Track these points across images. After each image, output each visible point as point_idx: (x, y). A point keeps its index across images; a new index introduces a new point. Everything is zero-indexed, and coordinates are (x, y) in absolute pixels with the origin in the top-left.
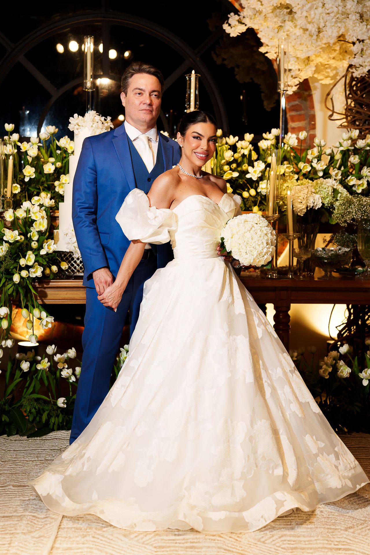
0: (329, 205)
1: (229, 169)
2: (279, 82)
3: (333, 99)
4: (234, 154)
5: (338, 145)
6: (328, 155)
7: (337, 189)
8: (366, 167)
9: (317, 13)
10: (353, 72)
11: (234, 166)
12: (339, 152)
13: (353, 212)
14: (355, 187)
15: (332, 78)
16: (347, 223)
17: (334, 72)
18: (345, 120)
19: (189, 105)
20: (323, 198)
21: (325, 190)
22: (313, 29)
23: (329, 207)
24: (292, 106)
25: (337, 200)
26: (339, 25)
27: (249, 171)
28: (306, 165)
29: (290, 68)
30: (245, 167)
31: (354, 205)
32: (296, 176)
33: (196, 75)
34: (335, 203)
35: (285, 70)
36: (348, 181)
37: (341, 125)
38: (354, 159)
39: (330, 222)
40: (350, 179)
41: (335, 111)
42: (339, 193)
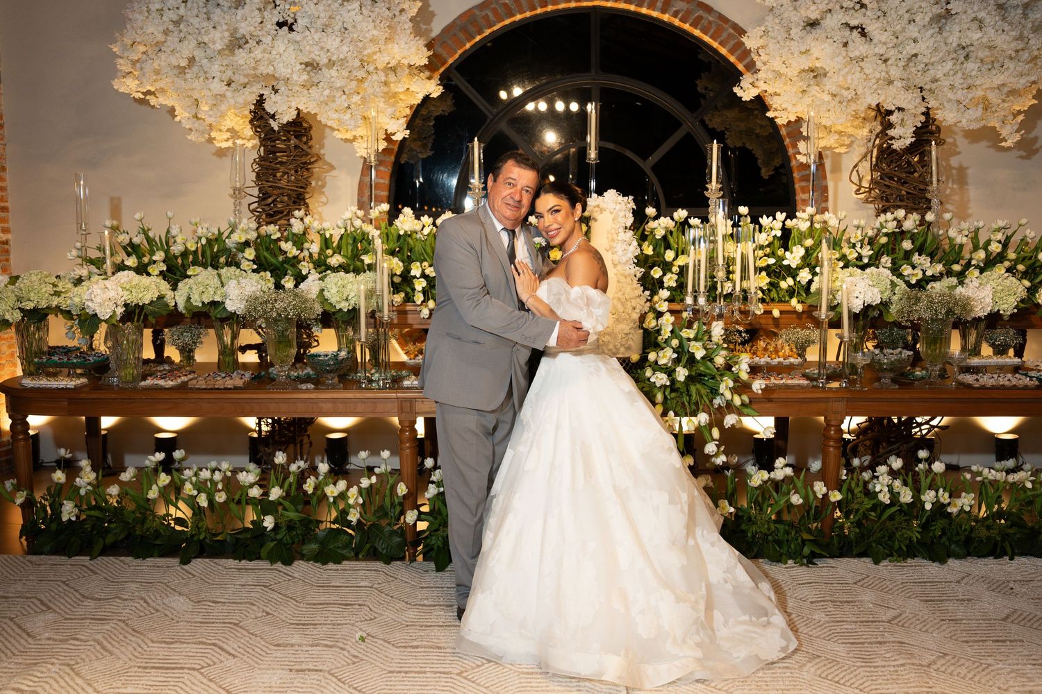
0: (888, 300)
3: (859, 171)
5: (878, 225)
7: (893, 280)
8: (917, 253)
9: (855, 78)
10: (893, 144)
12: (883, 234)
14: (910, 278)
16: (911, 322)
17: (850, 140)
18: (867, 194)
20: (882, 293)
22: (847, 95)
23: (888, 302)
24: (803, 176)
25: (895, 294)
26: (880, 92)
27: (787, 257)
28: (850, 251)
30: (780, 252)
32: (841, 264)
34: (893, 297)
36: (901, 270)
37: (866, 200)
38: (907, 245)
39: (885, 319)
40: (902, 268)
41: (863, 185)
42: (897, 285)
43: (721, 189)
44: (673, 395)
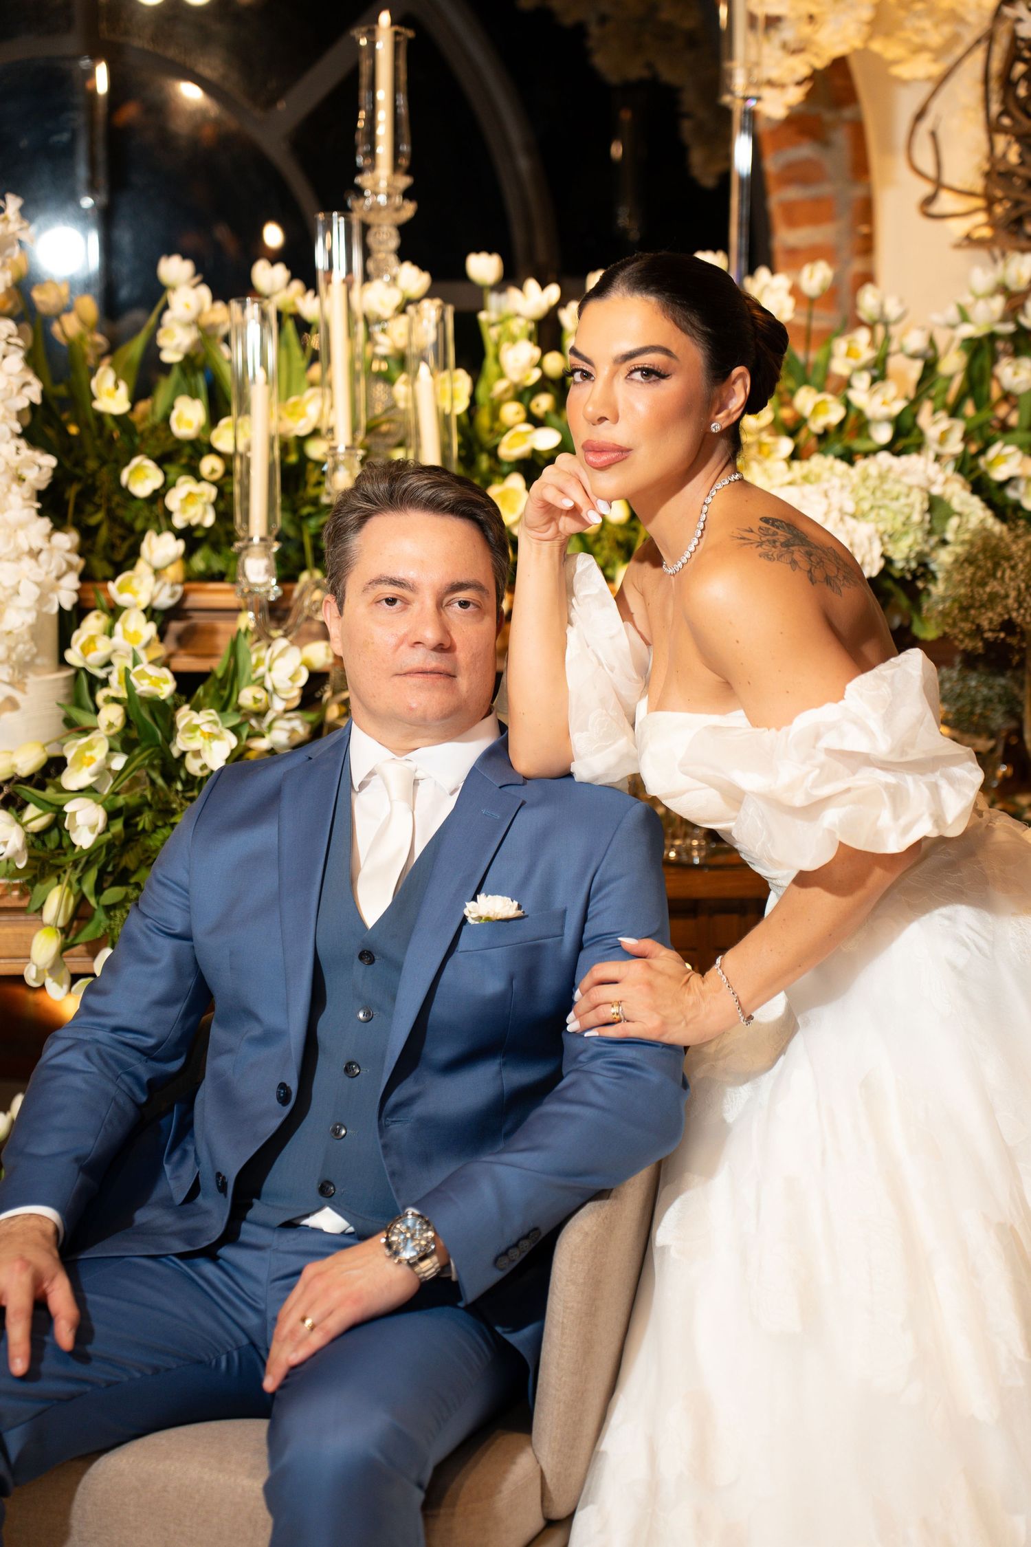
0: (913, 565)
1: (523, 416)
2: (727, 65)
3: (941, 134)
4: (544, 353)
5: (952, 314)
6: (914, 356)
7: (946, 497)
10: (1019, 20)
11: (543, 403)
12: (957, 343)
13: (1007, 596)
14: (1016, 488)
15: (939, 53)
16: (985, 641)
17: (947, 30)
18: (981, 218)
19: (372, 153)
20: (888, 537)
21: (895, 505)
23: (913, 573)
24: (792, 165)
25: (944, 543)
28: (823, 402)
29: (775, 10)
31: (1013, 568)
32: (786, 445)
33: (396, 34)
34: (934, 555)
35: (752, 20)
36: (991, 464)
37: (968, 237)
38: (1017, 375)
40: (998, 456)
41: (948, 179)
42: (950, 513)
43: (408, 194)
44: (113, 894)
